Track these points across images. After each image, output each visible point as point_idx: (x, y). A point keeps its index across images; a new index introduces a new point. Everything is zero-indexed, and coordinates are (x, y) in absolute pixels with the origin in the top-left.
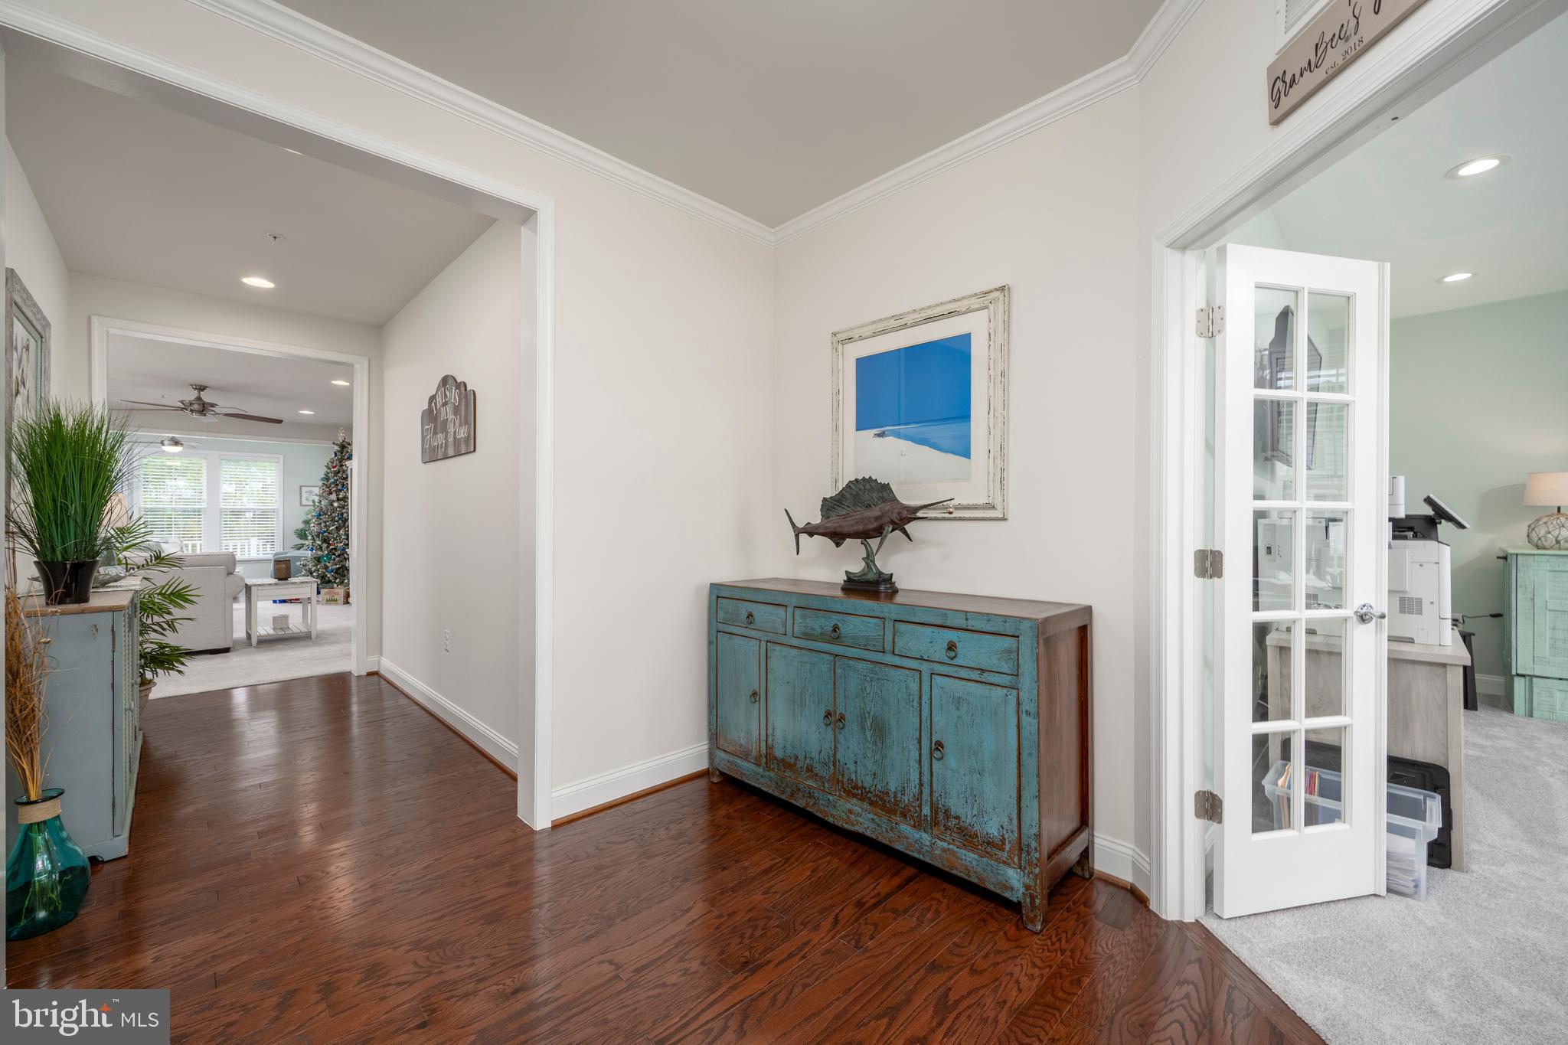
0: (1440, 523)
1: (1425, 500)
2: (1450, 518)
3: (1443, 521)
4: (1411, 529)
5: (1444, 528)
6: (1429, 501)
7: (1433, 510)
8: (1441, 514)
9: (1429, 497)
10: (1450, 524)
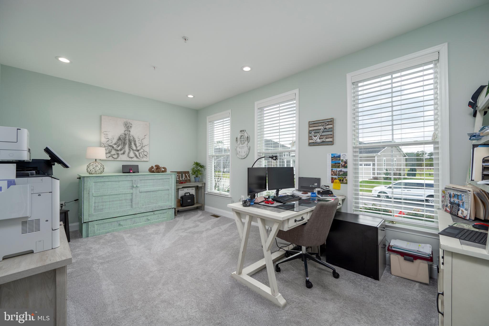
0: (54, 165)
1: (45, 150)
2: (60, 162)
3: (56, 163)
4: (34, 169)
5: (56, 168)
6: (47, 150)
7: (50, 156)
8: (55, 159)
9: (47, 148)
10: (60, 165)
